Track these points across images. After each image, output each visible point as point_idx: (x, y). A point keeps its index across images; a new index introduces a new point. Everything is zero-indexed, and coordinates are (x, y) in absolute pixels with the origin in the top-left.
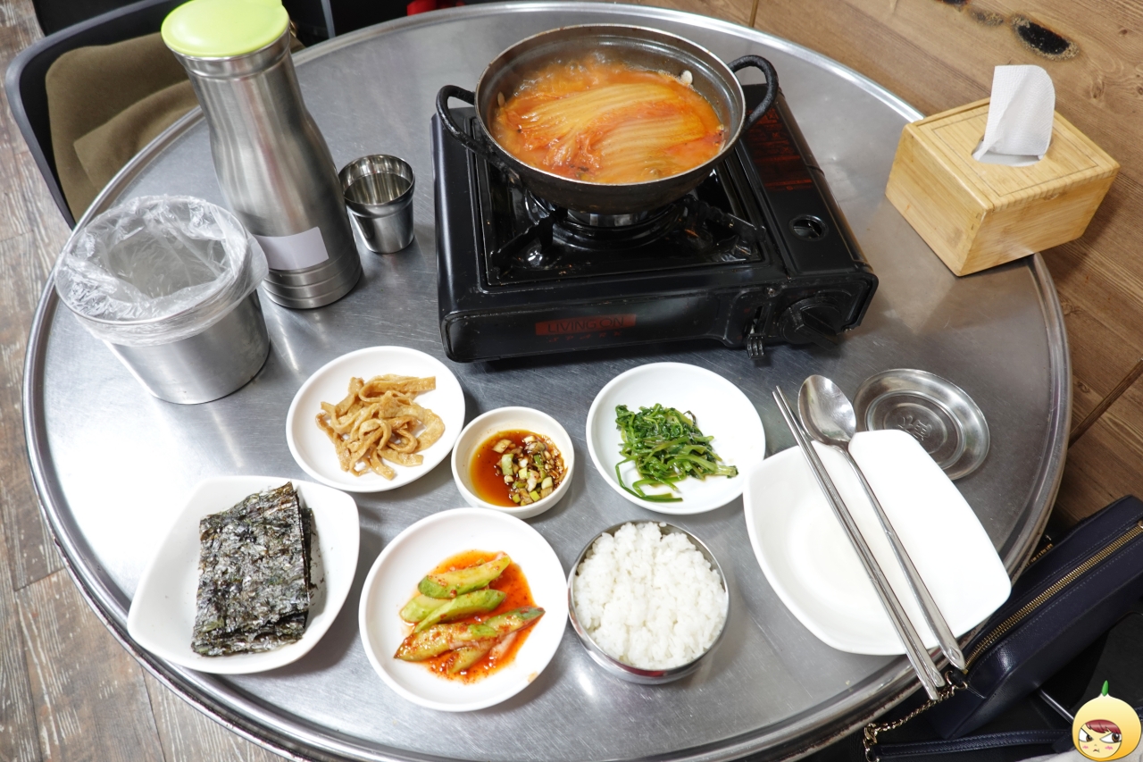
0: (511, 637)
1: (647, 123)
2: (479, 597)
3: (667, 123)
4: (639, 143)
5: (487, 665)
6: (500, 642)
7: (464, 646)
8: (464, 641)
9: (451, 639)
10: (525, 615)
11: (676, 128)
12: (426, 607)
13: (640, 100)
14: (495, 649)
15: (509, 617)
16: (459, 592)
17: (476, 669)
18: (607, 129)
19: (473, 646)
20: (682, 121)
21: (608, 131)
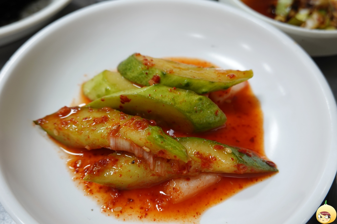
0: (208, 180)
2: (186, 98)
5: (153, 201)
6: (188, 179)
7: (130, 153)
8: (132, 143)
9: (115, 133)
10: (245, 158)
12: (113, 85)
14: (174, 184)
15: (220, 148)
16: (163, 81)
17: (133, 197)
19: (143, 160)
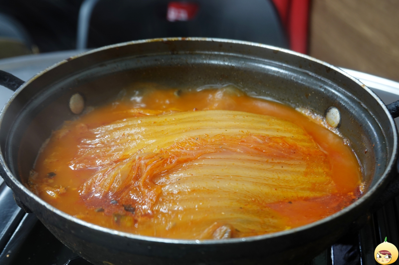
1: (249, 160)
3: (278, 167)
4: (225, 185)
11: (289, 177)
13: (252, 131)
18: (185, 157)
20: (303, 169)
21: (186, 161)
